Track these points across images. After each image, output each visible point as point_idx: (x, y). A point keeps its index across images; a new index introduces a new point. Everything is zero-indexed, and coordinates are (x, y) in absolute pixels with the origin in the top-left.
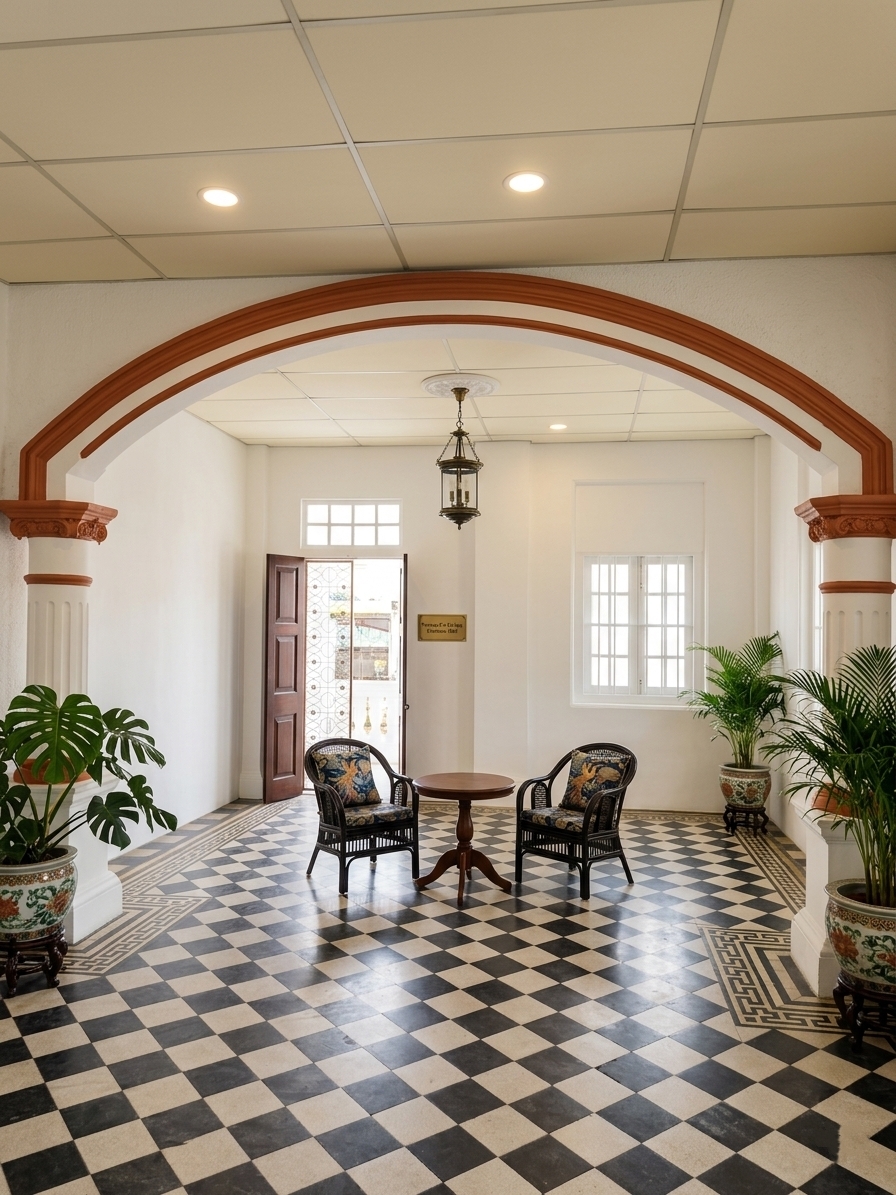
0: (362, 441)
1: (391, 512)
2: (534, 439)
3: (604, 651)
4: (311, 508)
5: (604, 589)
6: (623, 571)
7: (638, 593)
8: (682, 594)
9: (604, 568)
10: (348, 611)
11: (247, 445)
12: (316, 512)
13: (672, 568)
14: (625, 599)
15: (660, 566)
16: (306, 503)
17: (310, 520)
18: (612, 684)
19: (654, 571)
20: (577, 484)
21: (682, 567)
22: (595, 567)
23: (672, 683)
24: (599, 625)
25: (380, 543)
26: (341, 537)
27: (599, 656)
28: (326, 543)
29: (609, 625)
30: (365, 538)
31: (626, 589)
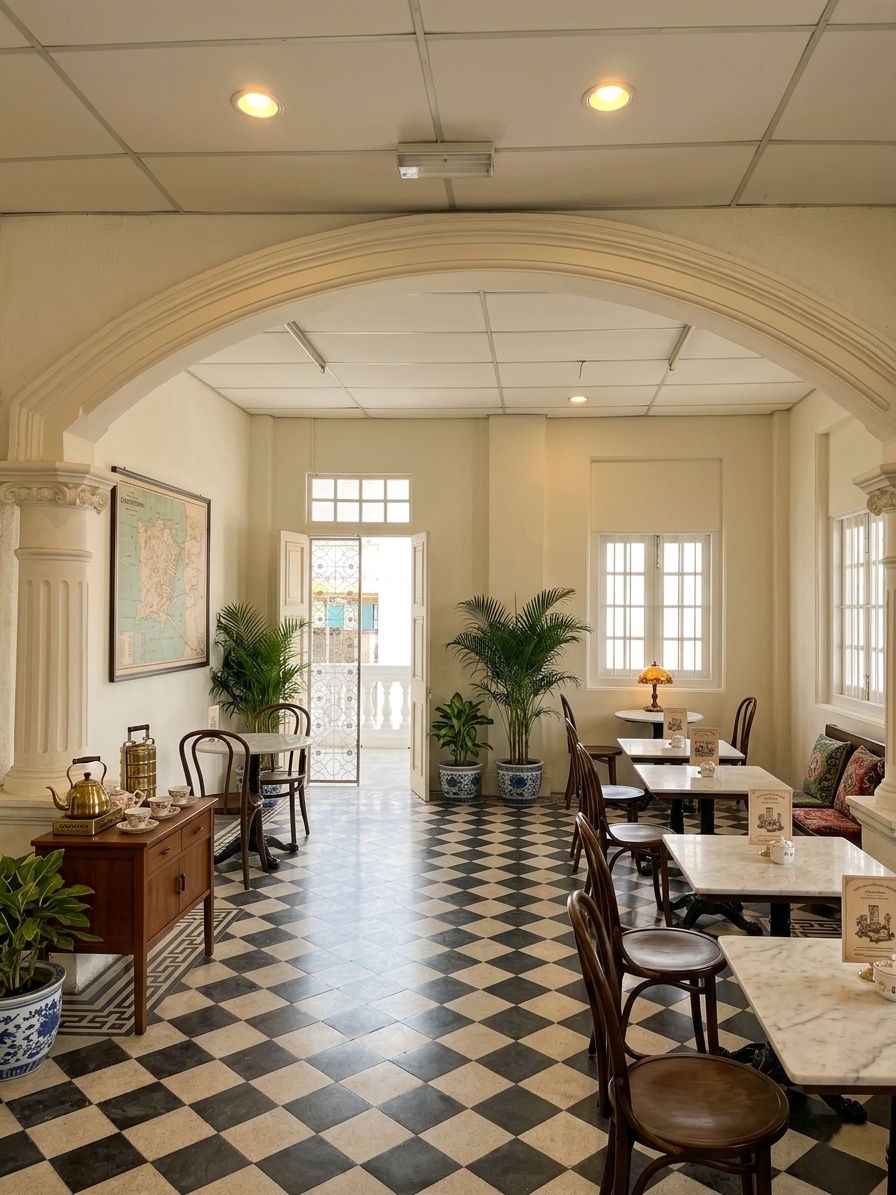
0: (372, 413)
1: (400, 488)
2: (551, 413)
3: (620, 633)
4: (316, 482)
5: (619, 568)
6: (638, 551)
7: (654, 573)
8: (699, 574)
9: (620, 546)
10: (356, 591)
11: (251, 415)
12: (321, 487)
13: (689, 547)
14: (642, 579)
15: (677, 545)
16: (311, 477)
17: (314, 496)
18: (628, 667)
19: (670, 550)
20: (592, 461)
21: (699, 546)
22: (610, 546)
23: (688, 666)
24: (614, 606)
25: (389, 520)
26: (348, 514)
27: (614, 638)
28: (332, 520)
29: (625, 606)
30: (373, 514)
31: (642, 569)
